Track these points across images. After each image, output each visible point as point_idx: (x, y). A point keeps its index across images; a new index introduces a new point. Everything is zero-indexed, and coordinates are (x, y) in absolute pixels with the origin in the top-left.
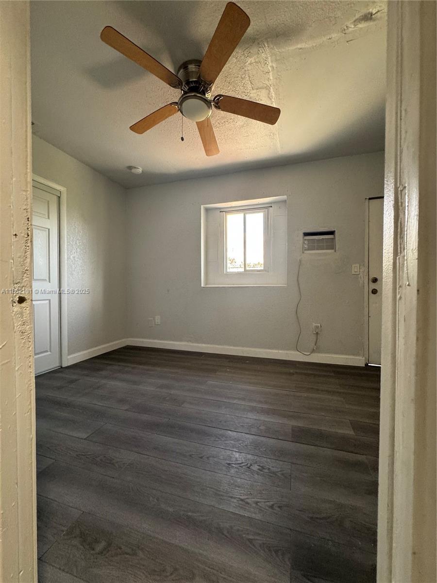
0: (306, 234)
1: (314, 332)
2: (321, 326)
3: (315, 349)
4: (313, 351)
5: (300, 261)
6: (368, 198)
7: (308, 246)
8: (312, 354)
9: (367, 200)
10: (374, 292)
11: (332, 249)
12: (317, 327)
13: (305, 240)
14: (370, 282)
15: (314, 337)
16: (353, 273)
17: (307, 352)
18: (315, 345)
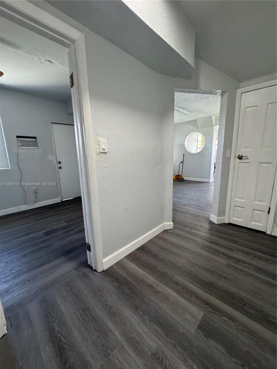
0: (18, 137)
1: (34, 192)
2: (37, 188)
3: (36, 200)
4: (35, 202)
5: (17, 153)
6: (51, 122)
7: (21, 144)
8: (35, 204)
9: (51, 124)
10: (60, 168)
11: (36, 146)
12: (35, 189)
13: (18, 140)
14: (58, 164)
15: (34, 195)
16: (50, 160)
17: (32, 203)
18: (36, 198)
